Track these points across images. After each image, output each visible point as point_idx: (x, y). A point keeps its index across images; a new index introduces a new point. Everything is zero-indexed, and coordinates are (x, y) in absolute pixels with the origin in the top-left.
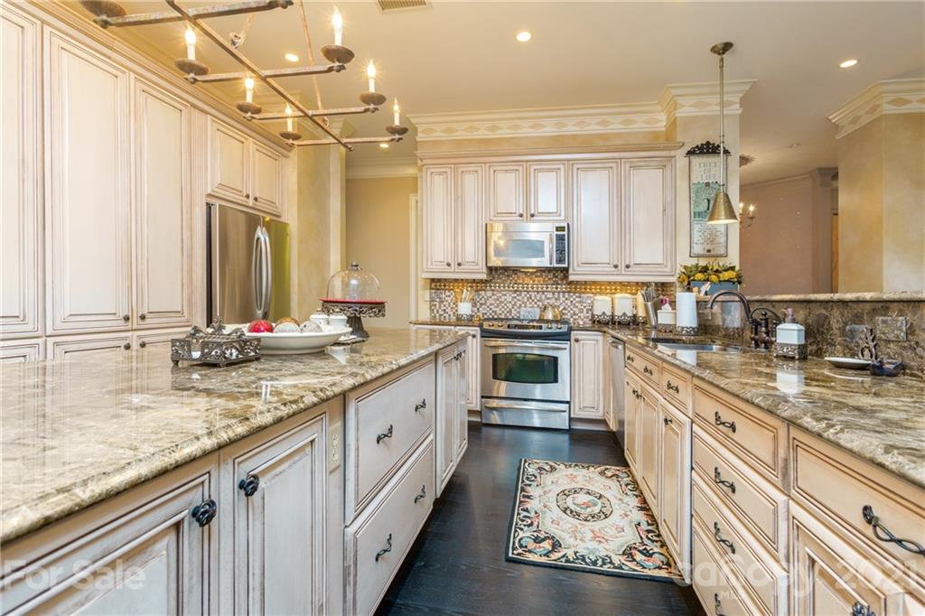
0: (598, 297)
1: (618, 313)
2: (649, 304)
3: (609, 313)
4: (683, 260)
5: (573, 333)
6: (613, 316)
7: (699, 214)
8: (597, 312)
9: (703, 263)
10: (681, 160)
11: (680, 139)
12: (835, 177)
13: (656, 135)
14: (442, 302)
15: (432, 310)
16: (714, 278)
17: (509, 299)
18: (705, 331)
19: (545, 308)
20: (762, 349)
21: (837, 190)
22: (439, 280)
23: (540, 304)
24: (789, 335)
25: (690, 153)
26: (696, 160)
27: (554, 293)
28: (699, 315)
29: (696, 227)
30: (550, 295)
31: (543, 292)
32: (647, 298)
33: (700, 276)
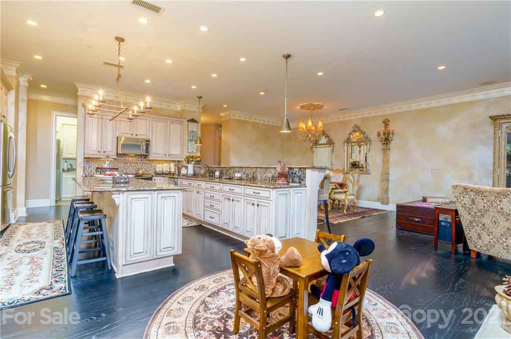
0: (157, 165)
1: (165, 170)
2: (176, 168)
3: (161, 170)
4: (186, 154)
5: (153, 177)
6: (163, 172)
7: (190, 140)
8: (158, 170)
9: (192, 155)
10: (186, 123)
11: (186, 116)
12: (221, 126)
13: (177, 112)
14: (90, 167)
15: (84, 171)
16: (195, 160)
17: (122, 166)
18: (195, 175)
19: (139, 169)
20: (211, 178)
21: (221, 131)
22: (89, 158)
23: (135, 168)
24: (217, 174)
25: (188, 121)
26: (190, 123)
27: (141, 164)
28: (194, 170)
29: (189, 144)
30: (139, 164)
31: (137, 163)
32: (176, 165)
33: (191, 159)
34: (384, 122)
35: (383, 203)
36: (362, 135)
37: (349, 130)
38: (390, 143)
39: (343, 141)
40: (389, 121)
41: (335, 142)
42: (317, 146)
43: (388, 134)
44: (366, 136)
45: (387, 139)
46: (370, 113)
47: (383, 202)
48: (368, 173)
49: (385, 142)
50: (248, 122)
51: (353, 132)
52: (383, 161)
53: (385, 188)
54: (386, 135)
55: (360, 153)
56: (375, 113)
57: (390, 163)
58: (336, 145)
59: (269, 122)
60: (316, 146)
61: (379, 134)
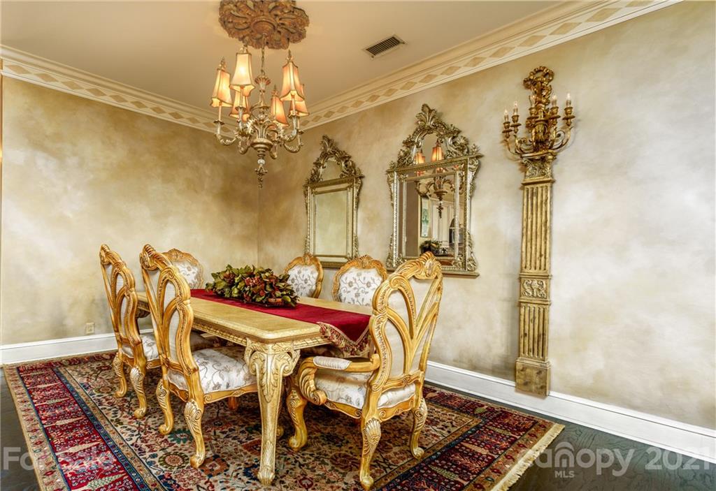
34: (529, 83)
35: (525, 387)
36: (449, 140)
37: (406, 128)
38: (555, 156)
39: (388, 168)
40: (549, 75)
41: (363, 173)
42: (318, 190)
43: (549, 121)
44: (460, 141)
45: (540, 144)
46: (476, 61)
47: (526, 384)
48: (467, 271)
49: (537, 155)
50: (88, 102)
51: (416, 132)
52: (525, 229)
53: (533, 331)
54: (540, 128)
55: (440, 213)
56: (495, 55)
57: (555, 236)
58: (369, 184)
59: (176, 115)
60: (312, 188)
61: (509, 129)
